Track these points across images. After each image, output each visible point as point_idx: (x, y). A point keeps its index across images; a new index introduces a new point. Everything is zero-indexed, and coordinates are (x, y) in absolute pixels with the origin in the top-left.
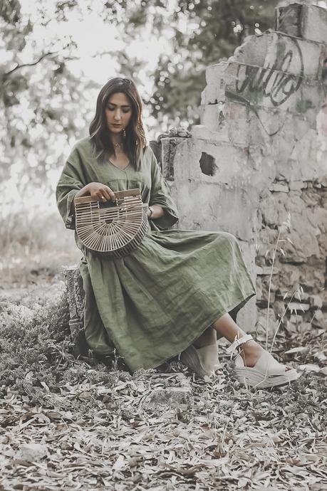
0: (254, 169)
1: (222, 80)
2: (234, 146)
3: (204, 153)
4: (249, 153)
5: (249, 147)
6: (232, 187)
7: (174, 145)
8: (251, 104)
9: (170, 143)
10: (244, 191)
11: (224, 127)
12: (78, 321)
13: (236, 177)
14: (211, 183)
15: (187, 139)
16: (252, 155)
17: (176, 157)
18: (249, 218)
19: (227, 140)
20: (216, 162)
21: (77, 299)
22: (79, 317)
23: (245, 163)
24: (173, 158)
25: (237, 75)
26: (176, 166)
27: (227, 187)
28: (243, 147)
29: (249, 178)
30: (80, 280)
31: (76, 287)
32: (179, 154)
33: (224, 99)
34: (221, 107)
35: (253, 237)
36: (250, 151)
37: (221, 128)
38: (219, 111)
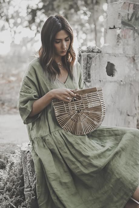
0: (137, 70)
1: (119, 13)
2: (126, 56)
3: (108, 62)
4: (134, 60)
5: (134, 56)
6: (125, 83)
7: (91, 58)
8: (136, 28)
9: (88, 57)
10: (131, 84)
11: (120, 44)
12: (31, 190)
13: (127, 76)
14: (112, 81)
15: (98, 54)
16: (136, 61)
17: (91, 66)
18: (133, 101)
19: (122, 52)
20: (116, 67)
21: (29, 174)
22: (31, 187)
23: (132, 66)
24: (90, 67)
25: (128, 10)
26: (92, 72)
27: (122, 83)
28: (131, 56)
29: (134, 76)
30: (32, 162)
31: (29, 166)
32: (94, 64)
33: (120, 26)
34: (118, 31)
35: (135, 112)
36: (135, 59)
37: (118, 45)
38: (117, 34)
